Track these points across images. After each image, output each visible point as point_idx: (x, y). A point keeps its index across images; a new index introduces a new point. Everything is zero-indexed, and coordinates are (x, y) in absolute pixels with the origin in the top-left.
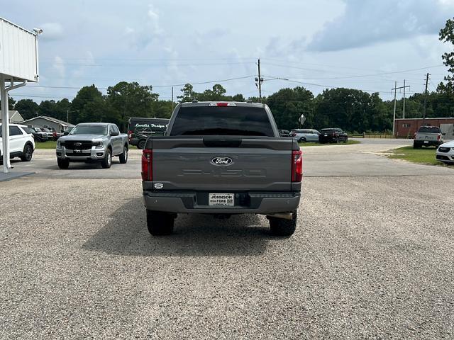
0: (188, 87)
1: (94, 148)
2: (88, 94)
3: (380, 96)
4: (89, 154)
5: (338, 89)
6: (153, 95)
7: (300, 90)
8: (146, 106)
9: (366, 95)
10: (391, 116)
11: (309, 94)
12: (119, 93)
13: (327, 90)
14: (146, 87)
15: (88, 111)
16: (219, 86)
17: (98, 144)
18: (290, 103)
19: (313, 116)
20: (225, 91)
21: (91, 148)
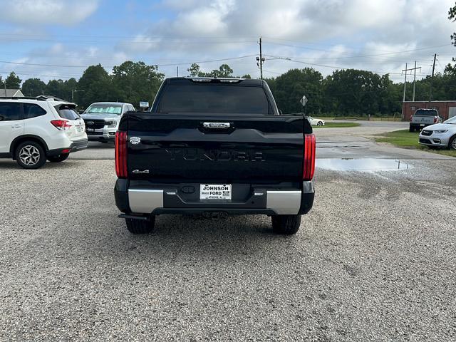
0: (195, 67)
1: (106, 127)
2: (94, 73)
3: (390, 78)
4: (102, 133)
5: (348, 70)
6: (159, 75)
7: (308, 70)
8: (152, 87)
9: (376, 77)
10: (401, 99)
11: (317, 75)
12: (124, 73)
13: (337, 71)
14: (152, 67)
15: (93, 91)
16: (226, 67)
17: (110, 124)
18: (298, 84)
19: (321, 97)
20: (232, 71)
21: (103, 127)
